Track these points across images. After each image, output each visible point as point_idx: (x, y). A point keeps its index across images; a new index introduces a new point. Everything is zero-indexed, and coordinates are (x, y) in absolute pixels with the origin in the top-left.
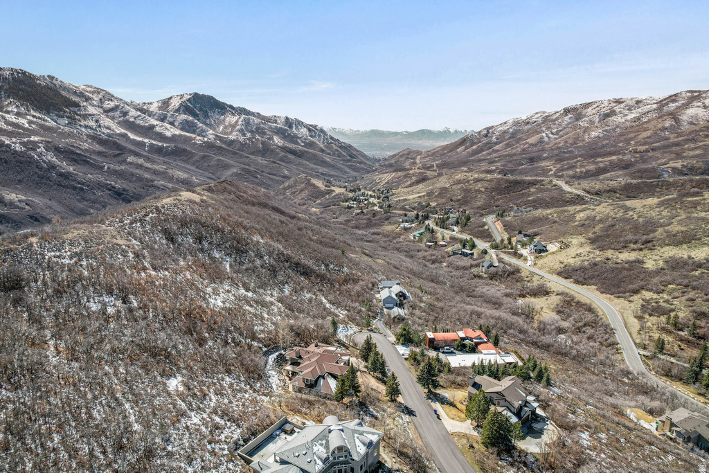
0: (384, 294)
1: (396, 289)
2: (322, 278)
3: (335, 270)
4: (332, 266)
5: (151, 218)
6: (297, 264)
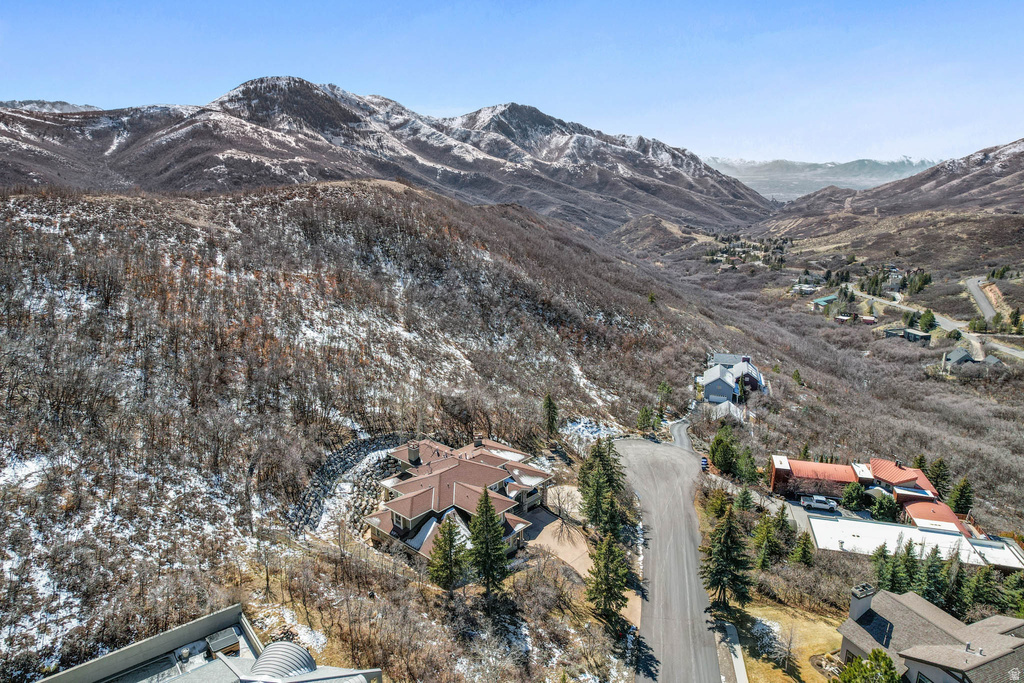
0: (711, 375)
1: (741, 368)
2: (591, 333)
3: (625, 325)
4: (619, 318)
5: (295, 204)
6: (547, 305)
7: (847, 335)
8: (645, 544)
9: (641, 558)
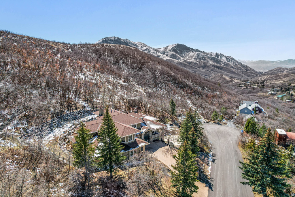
1: (254, 105)
2: (196, 93)
3: (209, 91)
4: (207, 89)
6: (180, 83)
7: (291, 105)
8: (213, 161)
9: (210, 168)
